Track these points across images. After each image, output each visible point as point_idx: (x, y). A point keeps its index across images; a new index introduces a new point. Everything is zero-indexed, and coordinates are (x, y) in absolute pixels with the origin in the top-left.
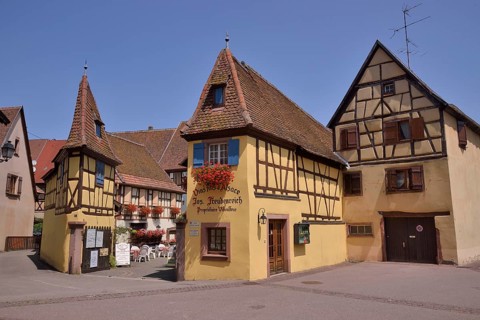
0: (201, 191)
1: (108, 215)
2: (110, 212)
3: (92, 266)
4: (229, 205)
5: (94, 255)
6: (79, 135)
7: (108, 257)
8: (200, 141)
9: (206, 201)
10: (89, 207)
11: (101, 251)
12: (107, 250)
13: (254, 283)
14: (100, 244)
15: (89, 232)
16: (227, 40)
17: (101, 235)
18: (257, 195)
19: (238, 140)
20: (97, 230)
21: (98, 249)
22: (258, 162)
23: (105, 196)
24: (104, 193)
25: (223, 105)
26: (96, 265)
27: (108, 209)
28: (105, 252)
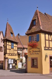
0: (31, 49)
1: (15, 55)
2: (16, 55)
3: (10, 68)
4: (37, 52)
5: (11, 65)
6: (6, 36)
7: (15, 66)
8: (30, 36)
9: (32, 52)
10: (9, 54)
11: (13, 64)
12: (14, 64)
13: (44, 75)
14: (12, 63)
15: (9, 60)
16: (37, 7)
17: (12, 60)
18: (45, 49)
19: (39, 34)
20: (11, 59)
21: (12, 64)
22: (46, 40)
23: (14, 51)
24: (14, 50)
25: (35, 25)
26: (11, 68)
27: (16, 54)
28: (14, 65)
